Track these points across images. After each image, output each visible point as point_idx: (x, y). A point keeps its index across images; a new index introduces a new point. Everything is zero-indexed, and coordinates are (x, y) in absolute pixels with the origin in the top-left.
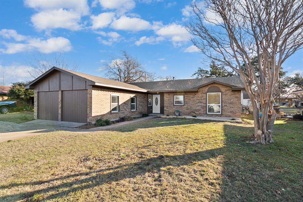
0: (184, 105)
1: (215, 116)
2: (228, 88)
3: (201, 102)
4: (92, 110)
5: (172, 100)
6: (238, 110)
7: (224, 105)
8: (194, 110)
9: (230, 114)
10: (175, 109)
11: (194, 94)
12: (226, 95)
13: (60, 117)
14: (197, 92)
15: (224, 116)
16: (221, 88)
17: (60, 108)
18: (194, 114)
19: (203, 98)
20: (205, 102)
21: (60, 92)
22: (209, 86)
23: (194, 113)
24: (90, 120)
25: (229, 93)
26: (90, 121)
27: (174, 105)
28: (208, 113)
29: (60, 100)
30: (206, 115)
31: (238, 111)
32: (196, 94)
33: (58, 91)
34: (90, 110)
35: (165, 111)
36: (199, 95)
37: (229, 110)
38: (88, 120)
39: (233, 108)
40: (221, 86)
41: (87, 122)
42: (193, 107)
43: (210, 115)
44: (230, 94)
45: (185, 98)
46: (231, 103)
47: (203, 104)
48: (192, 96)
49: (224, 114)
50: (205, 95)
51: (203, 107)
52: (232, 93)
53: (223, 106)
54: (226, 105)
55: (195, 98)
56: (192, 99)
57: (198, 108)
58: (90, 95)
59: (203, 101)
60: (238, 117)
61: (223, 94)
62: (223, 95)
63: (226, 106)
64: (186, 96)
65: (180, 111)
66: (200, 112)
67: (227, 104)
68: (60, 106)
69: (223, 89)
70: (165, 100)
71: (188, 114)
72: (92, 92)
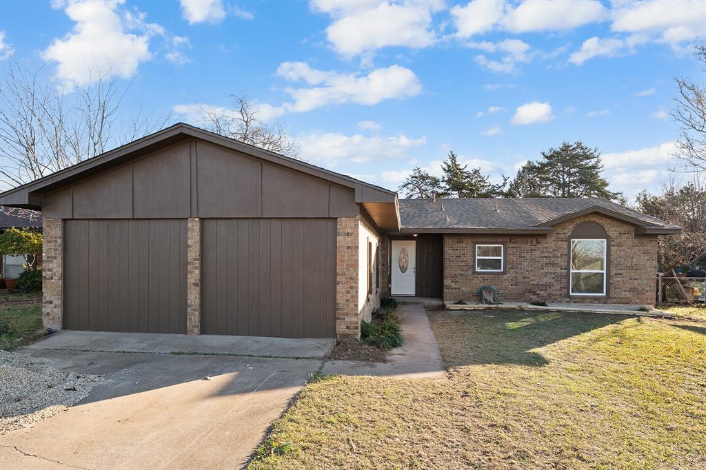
0: (505, 272)
1: (590, 302)
2: (627, 228)
3: (554, 265)
4: (357, 292)
5: (469, 258)
6: (650, 286)
7: (613, 271)
8: (534, 285)
9: (629, 295)
10: (477, 283)
11: (534, 242)
12: (619, 245)
13: (194, 318)
14: (544, 236)
15: (615, 300)
16: (607, 228)
17: (195, 285)
18: (534, 298)
19: (559, 254)
20: (564, 264)
21: (194, 226)
22: (578, 222)
23: (535, 293)
24: (348, 328)
25: (629, 240)
26: (347, 331)
27: (475, 273)
28: (571, 294)
29: (193, 253)
30: (568, 300)
31: (648, 288)
32: (539, 240)
33: (187, 219)
34: (348, 292)
35: (445, 291)
36: (550, 243)
37: (628, 286)
38: (341, 328)
39: (636, 279)
40: (608, 221)
41: (332, 333)
42: (531, 278)
43: (578, 300)
44: (629, 242)
45: (509, 251)
46: (631, 268)
47: (558, 270)
48: (528, 246)
49: (615, 296)
50: (565, 245)
51: (558, 278)
52: (636, 241)
53: (612, 274)
54: (620, 272)
55: (537, 253)
56: (528, 256)
57: (544, 280)
58: (348, 239)
59: (558, 261)
60: (648, 304)
61: (612, 243)
62: (614, 246)
63: (621, 274)
64: (511, 245)
65: (495, 288)
66: (549, 291)
67: (621, 269)
68: (194, 276)
69: (613, 230)
70: (446, 256)
71: (518, 298)
72: (357, 226)
